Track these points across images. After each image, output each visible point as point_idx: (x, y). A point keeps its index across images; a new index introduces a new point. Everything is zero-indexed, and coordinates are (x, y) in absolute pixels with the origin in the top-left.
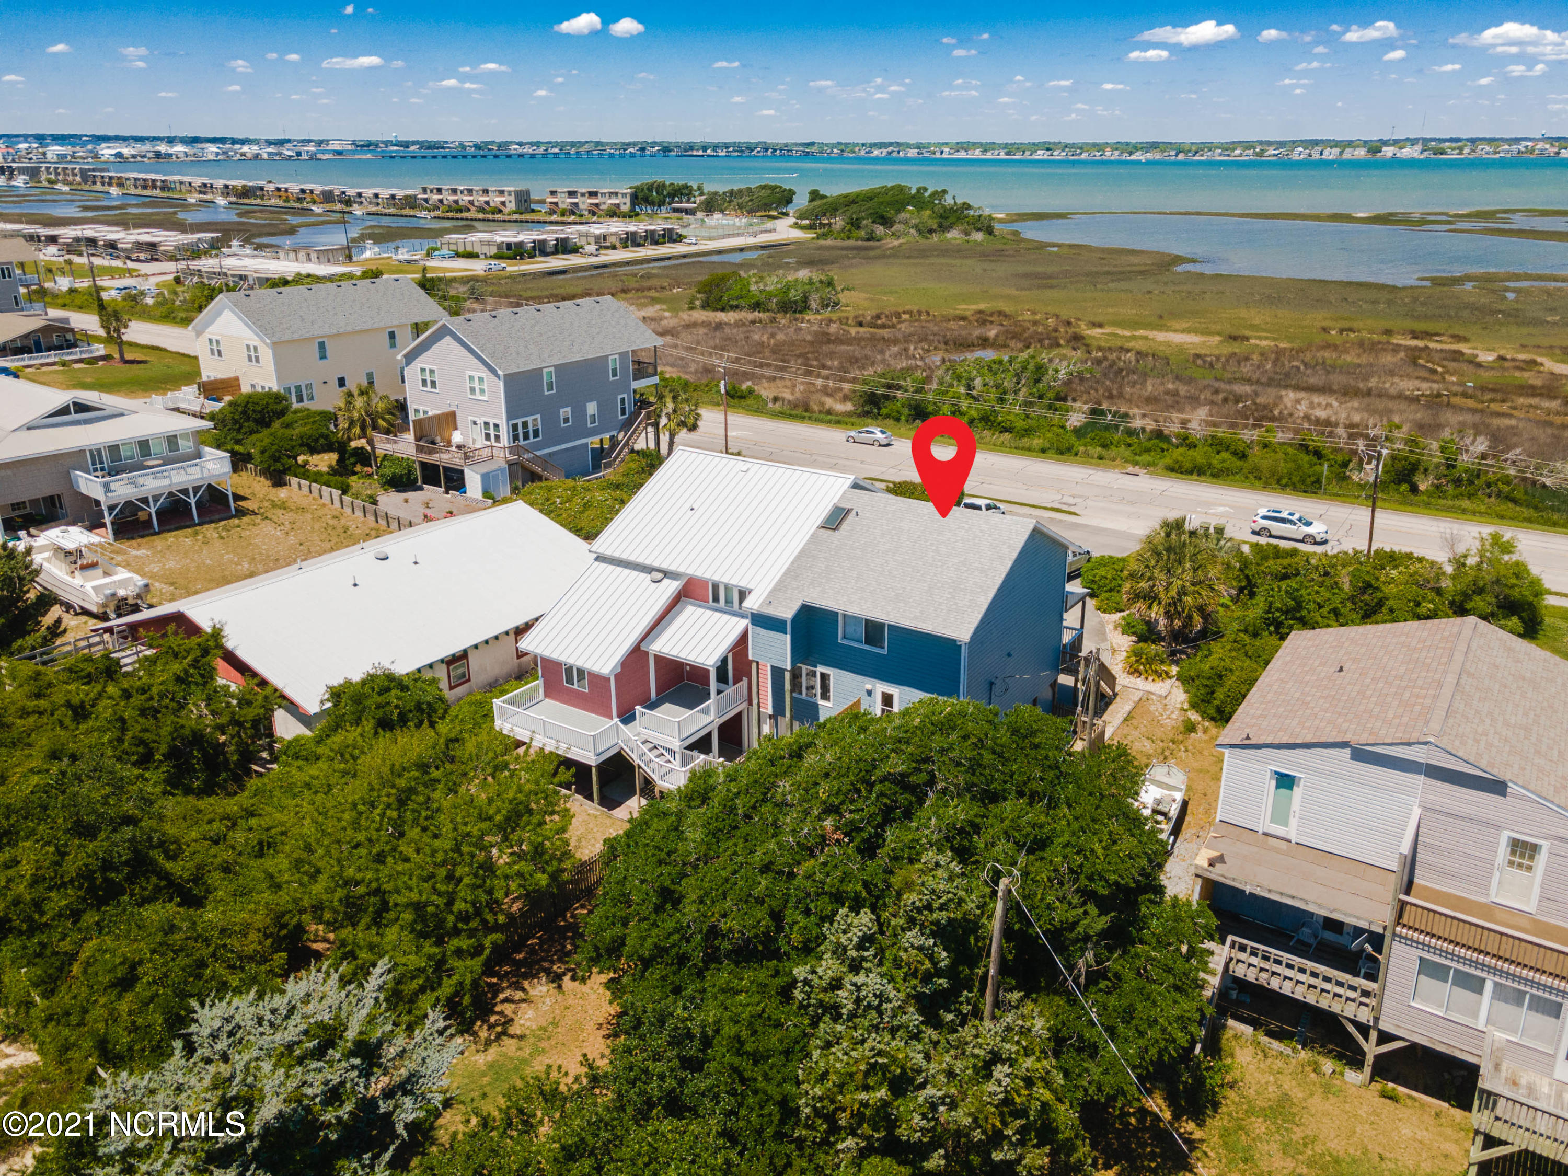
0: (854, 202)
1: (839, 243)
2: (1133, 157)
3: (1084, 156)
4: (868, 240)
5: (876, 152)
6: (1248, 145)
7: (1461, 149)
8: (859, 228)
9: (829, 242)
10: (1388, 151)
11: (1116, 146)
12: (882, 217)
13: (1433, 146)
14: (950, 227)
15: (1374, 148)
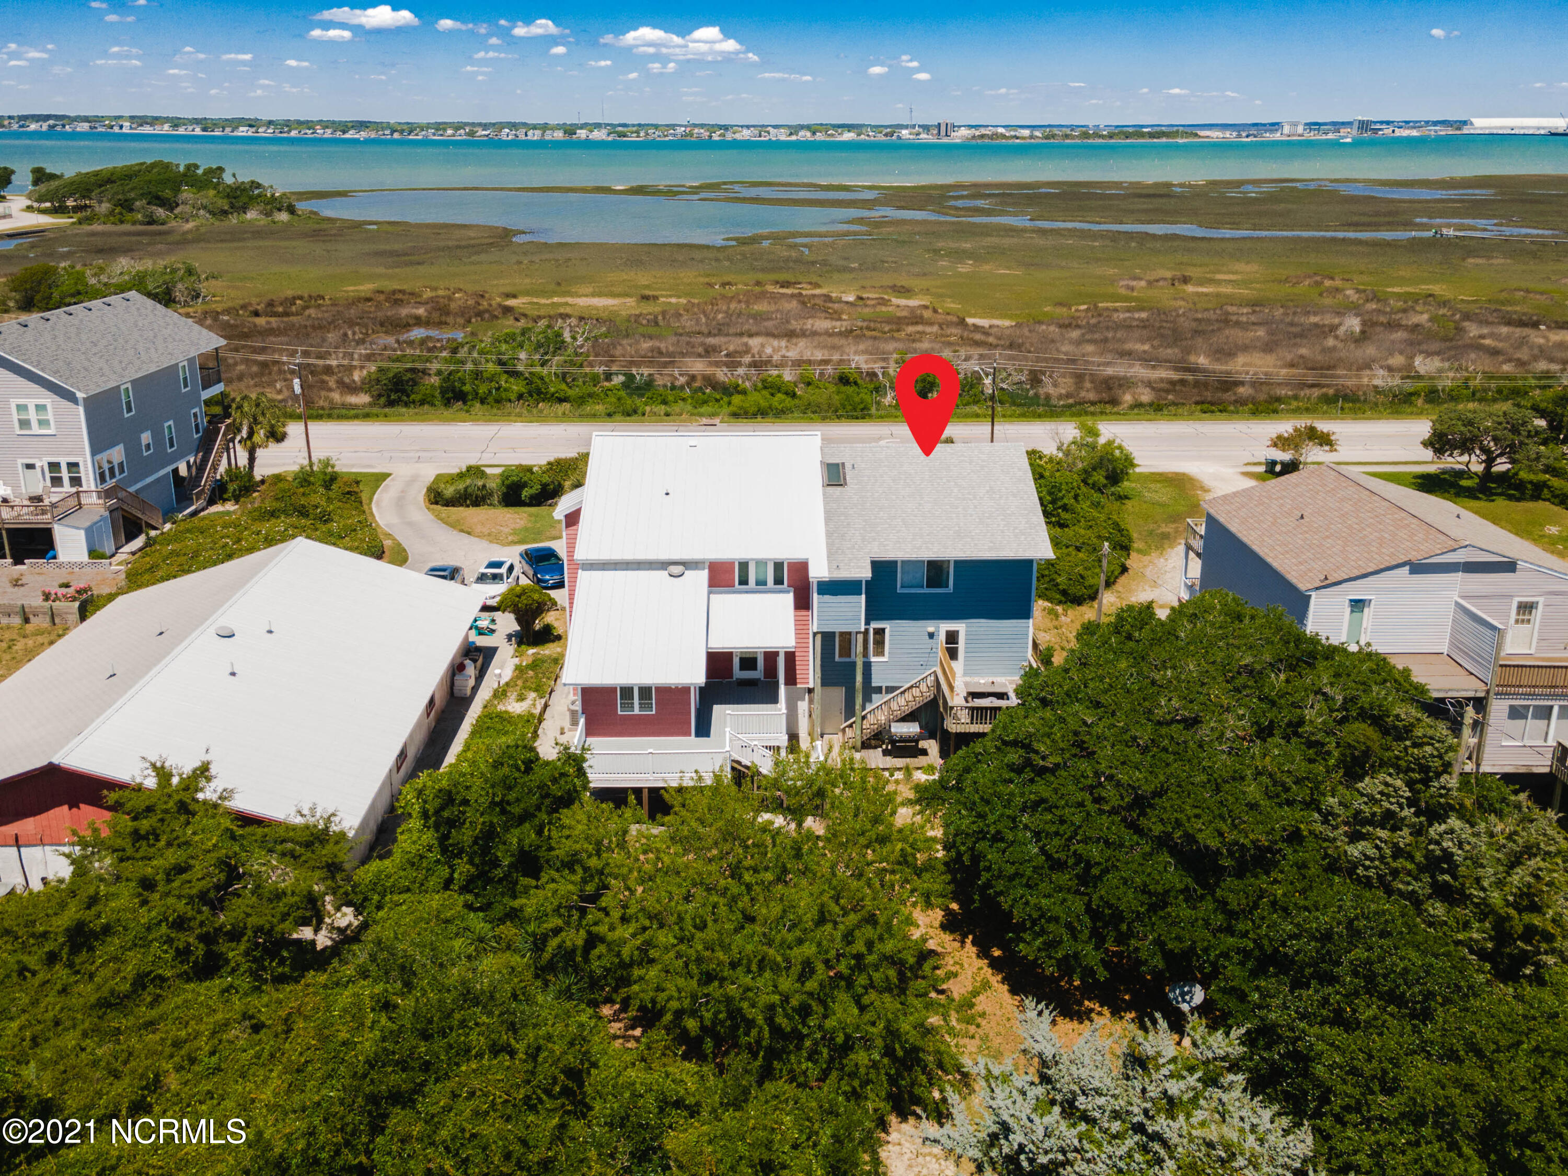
0: (110, 181)
1: (109, 228)
2: (347, 136)
3: (294, 133)
4: (149, 223)
5: (33, 127)
6: (458, 127)
7: (637, 132)
8: (131, 210)
9: (97, 227)
10: (582, 134)
11: (325, 125)
12: (158, 198)
13: (616, 129)
14: (244, 209)
15: (570, 130)
